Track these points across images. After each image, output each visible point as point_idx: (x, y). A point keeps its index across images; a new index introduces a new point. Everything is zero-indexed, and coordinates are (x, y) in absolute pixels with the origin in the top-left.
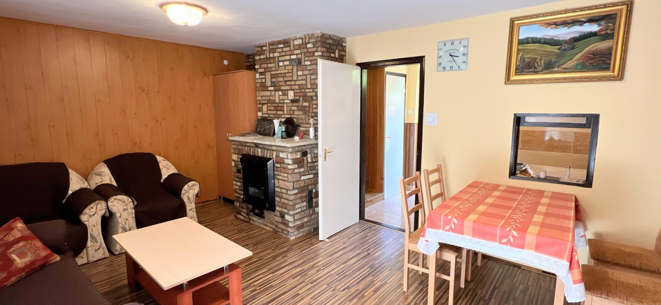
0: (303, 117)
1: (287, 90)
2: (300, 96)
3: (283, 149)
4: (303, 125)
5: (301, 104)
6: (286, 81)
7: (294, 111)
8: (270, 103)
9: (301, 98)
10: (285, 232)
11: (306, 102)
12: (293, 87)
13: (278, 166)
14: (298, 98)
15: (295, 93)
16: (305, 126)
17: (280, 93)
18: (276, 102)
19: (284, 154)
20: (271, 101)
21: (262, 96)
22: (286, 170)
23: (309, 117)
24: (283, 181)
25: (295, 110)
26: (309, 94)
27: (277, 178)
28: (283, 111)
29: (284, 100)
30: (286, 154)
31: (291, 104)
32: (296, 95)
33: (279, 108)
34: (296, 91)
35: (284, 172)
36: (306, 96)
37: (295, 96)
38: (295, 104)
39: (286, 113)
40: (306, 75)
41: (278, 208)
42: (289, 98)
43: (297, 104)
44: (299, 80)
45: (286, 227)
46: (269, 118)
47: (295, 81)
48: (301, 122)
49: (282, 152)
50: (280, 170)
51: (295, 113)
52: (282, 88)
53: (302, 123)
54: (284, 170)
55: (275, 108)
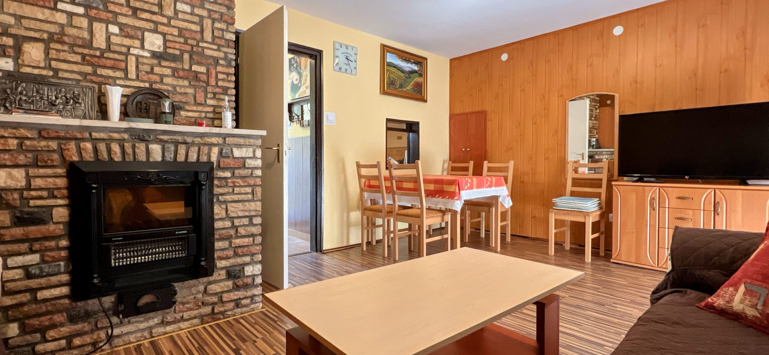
0: (191, 91)
1: (143, 30)
2: (182, 52)
3: (241, 141)
4: (187, 107)
5: (187, 67)
6: (135, 10)
7: (162, 76)
8: (63, 43)
9: (186, 56)
10: (244, 302)
11: (199, 64)
12: (161, 28)
13: (228, 174)
14: (177, 52)
15: (165, 41)
16: (195, 108)
17: (114, 29)
18: (95, 45)
19: (244, 149)
20: (66, 39)
21: (19, 18)
22: (248, 180)
23: (206, 92)
24: (240, 204)
25: (167, 76)
26: (208, 52)
27: (223, 200)
28: (126, 71)
29: (129, 48)
30: (251, 150)
31: (155, 62)
32: (172, 46)
33: (109, 63)
34: (169, 37)
35: (243, 184)
36: (202, 54)
37: (166, 47)
38: (164, 63)
39: (132, 74)
40: (201, 17)
41: (220, 264)
42: (147, 46)
43: (173, 65)
44: (178, 19)
45: (246, 291)
46: (53, 80)
47: (170, 18)
48: (184, 100)
49: (239, 146)
50: (234, 182)
51: (164, 81)
52: (122, 20)
53: (186, 103)
54: (244, 182)
55: (87, 58)
